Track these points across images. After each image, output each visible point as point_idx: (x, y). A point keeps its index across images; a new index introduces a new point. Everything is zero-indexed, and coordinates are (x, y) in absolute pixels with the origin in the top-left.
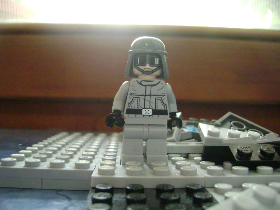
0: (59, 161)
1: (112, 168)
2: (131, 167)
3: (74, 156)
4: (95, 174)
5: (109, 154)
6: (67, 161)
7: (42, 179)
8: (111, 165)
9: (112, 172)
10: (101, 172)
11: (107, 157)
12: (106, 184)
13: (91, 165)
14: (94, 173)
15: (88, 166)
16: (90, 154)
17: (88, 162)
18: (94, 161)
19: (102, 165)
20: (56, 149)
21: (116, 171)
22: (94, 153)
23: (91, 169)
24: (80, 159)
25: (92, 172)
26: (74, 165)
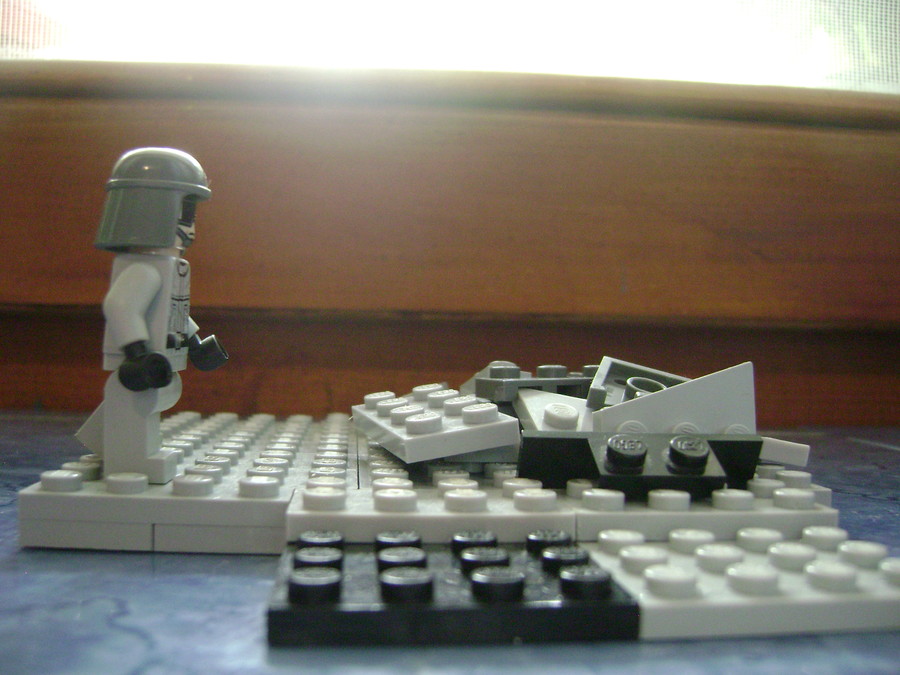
0: (198, 479)
1: (340, 493)
2: (389, 491)
3: (232, 469)
4: (295, 509)
5: (327, 462)
6: (217, 479)
7: (153, 525)
8: (334, 487)
9: (338, 503)
10: (309, 502)
11: (321, 469)
12: (325, 532)
13: (282, 489)
14: (291, 506)
15: (272, 490)
16: (275, 462)
17: (274, 481)
18: (286, 480)
19: (310, 486)
20: (180, 451)
21: (349, 503)
22: (285, 461)
23: (281, 499)
24: (250, 474)
25: (285, 505)
26: (237, 490)
